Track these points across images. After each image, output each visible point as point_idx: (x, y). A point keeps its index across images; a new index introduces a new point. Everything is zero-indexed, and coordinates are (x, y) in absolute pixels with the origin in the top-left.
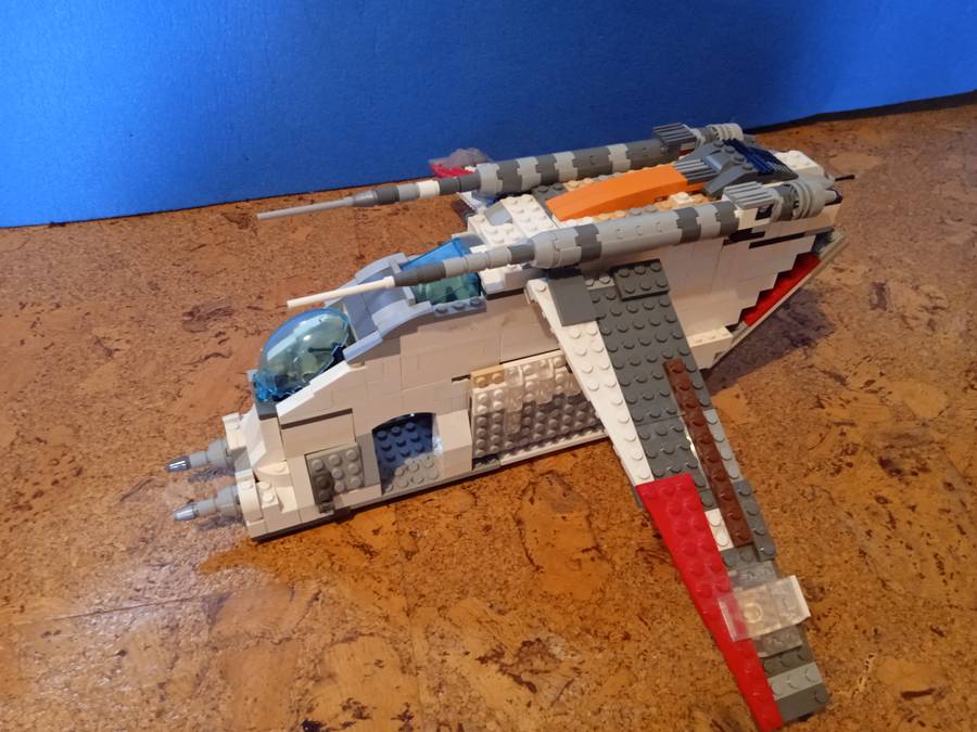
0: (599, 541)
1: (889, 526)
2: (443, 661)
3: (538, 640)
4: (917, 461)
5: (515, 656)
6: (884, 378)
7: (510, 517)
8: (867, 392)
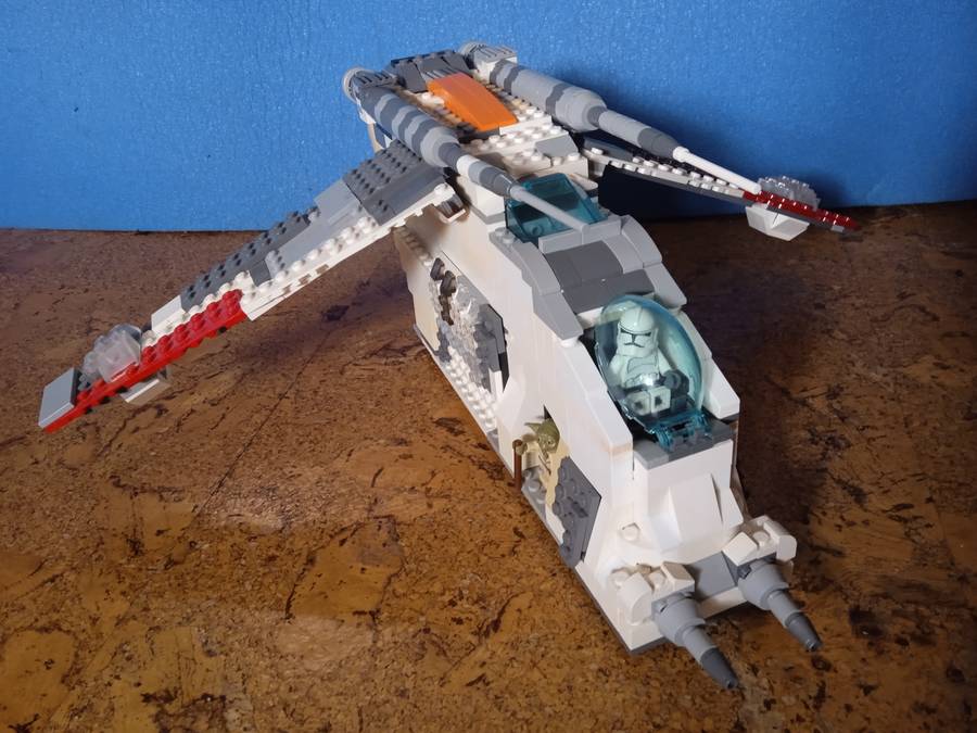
0: (382, 606)
1: (811, 703)
2: (110, 684)
3: (223, 698)
4: (918, 627)
5: (183, 707)
6: (931, 505)
7: (305, 553)
8: (891, 517)
